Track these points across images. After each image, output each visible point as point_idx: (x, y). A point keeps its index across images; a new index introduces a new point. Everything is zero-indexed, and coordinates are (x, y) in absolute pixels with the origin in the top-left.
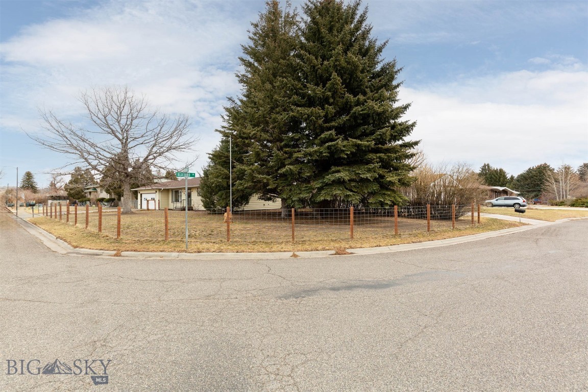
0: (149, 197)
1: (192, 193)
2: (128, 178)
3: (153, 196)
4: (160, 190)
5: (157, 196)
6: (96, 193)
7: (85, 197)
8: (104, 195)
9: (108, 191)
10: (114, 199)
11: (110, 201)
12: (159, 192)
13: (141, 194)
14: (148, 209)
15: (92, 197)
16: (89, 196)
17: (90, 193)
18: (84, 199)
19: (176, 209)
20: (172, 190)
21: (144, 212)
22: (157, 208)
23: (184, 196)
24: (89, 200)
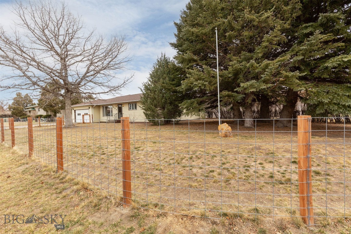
0: (82, 112)
1: (123, 108)
2: (69, 93)
3: (86, 111)
4: (92, 106)
5: (90, 111)
6: (34, 111)
7: (26, 115)
8: (42, 112)
9: (45, 109)
10: (51, 115)
11: (48, 117)
12: (92, 108)
13: (75, 111)
14: (84, 123)
15: (31, 114)
16: (29, 114)
17: (30, 111)
18: (25, 117)
19: (109, 122)
20: (103, 106)
21: (80, 125)
22: (91, 122)
23: (115, 111)
24: (29, 116)
